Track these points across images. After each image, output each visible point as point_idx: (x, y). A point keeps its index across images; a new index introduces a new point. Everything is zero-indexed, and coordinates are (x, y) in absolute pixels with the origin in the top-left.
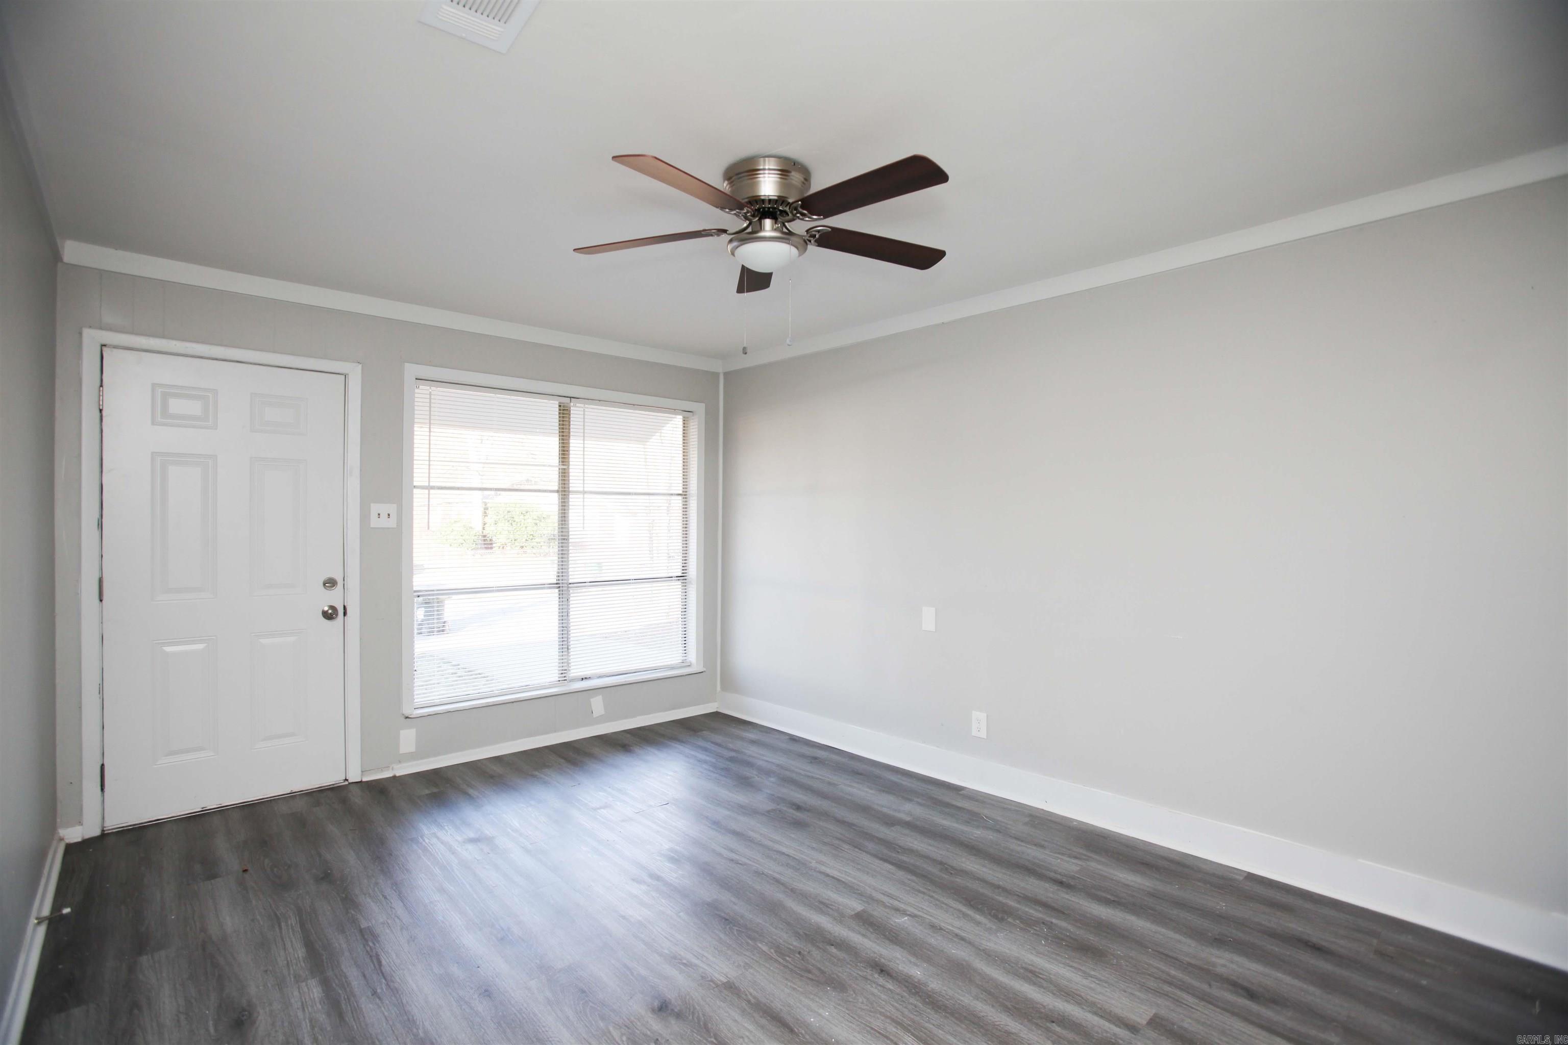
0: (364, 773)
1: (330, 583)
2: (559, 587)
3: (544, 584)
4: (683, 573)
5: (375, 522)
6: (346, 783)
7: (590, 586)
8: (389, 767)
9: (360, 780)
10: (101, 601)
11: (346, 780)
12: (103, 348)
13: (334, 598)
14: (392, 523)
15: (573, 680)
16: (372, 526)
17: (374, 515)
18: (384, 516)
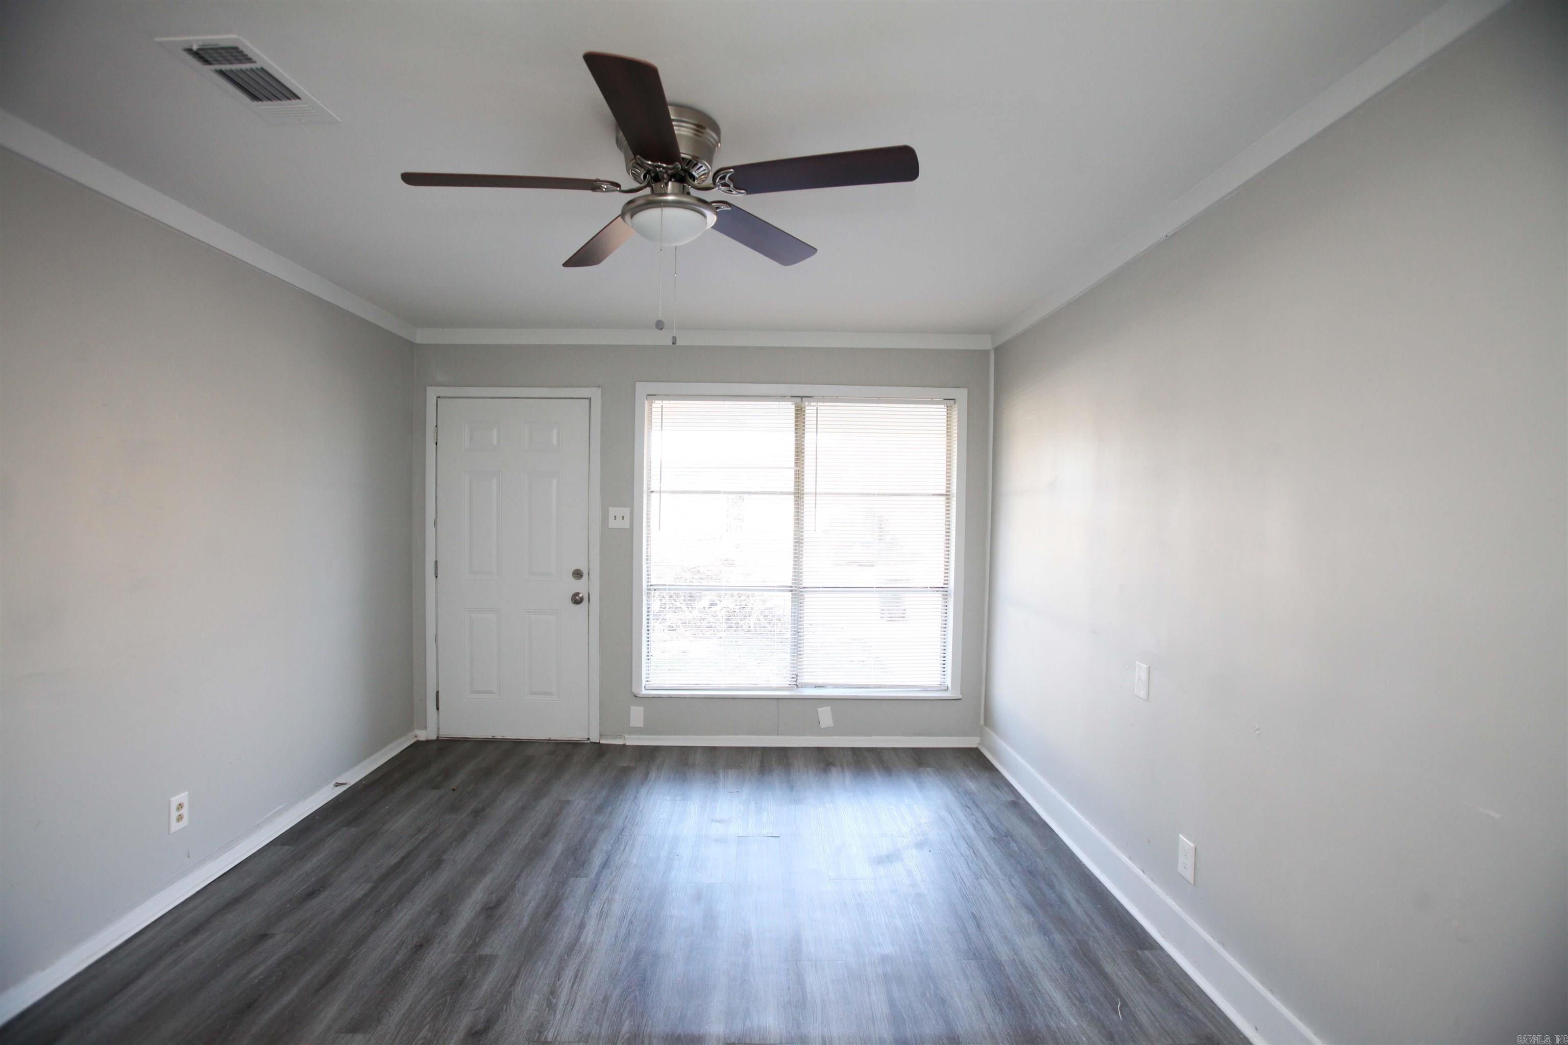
0: (603, 736)
1: (578, 574)
2: (792, 591)
3: (774, 587)
4: (944, 584)
5: (612, 524)
6: (589, 742)
7: (822, 591)
8: (622, 736)
9: (598, 742)
10: (437, 577)
11: (589, 739)
12: (439, 399)
13: (580, 586)
14: (626, 524)
15: (805, 686)
16: (610, 527)
17: (611, 518)
18: (619, 518)
